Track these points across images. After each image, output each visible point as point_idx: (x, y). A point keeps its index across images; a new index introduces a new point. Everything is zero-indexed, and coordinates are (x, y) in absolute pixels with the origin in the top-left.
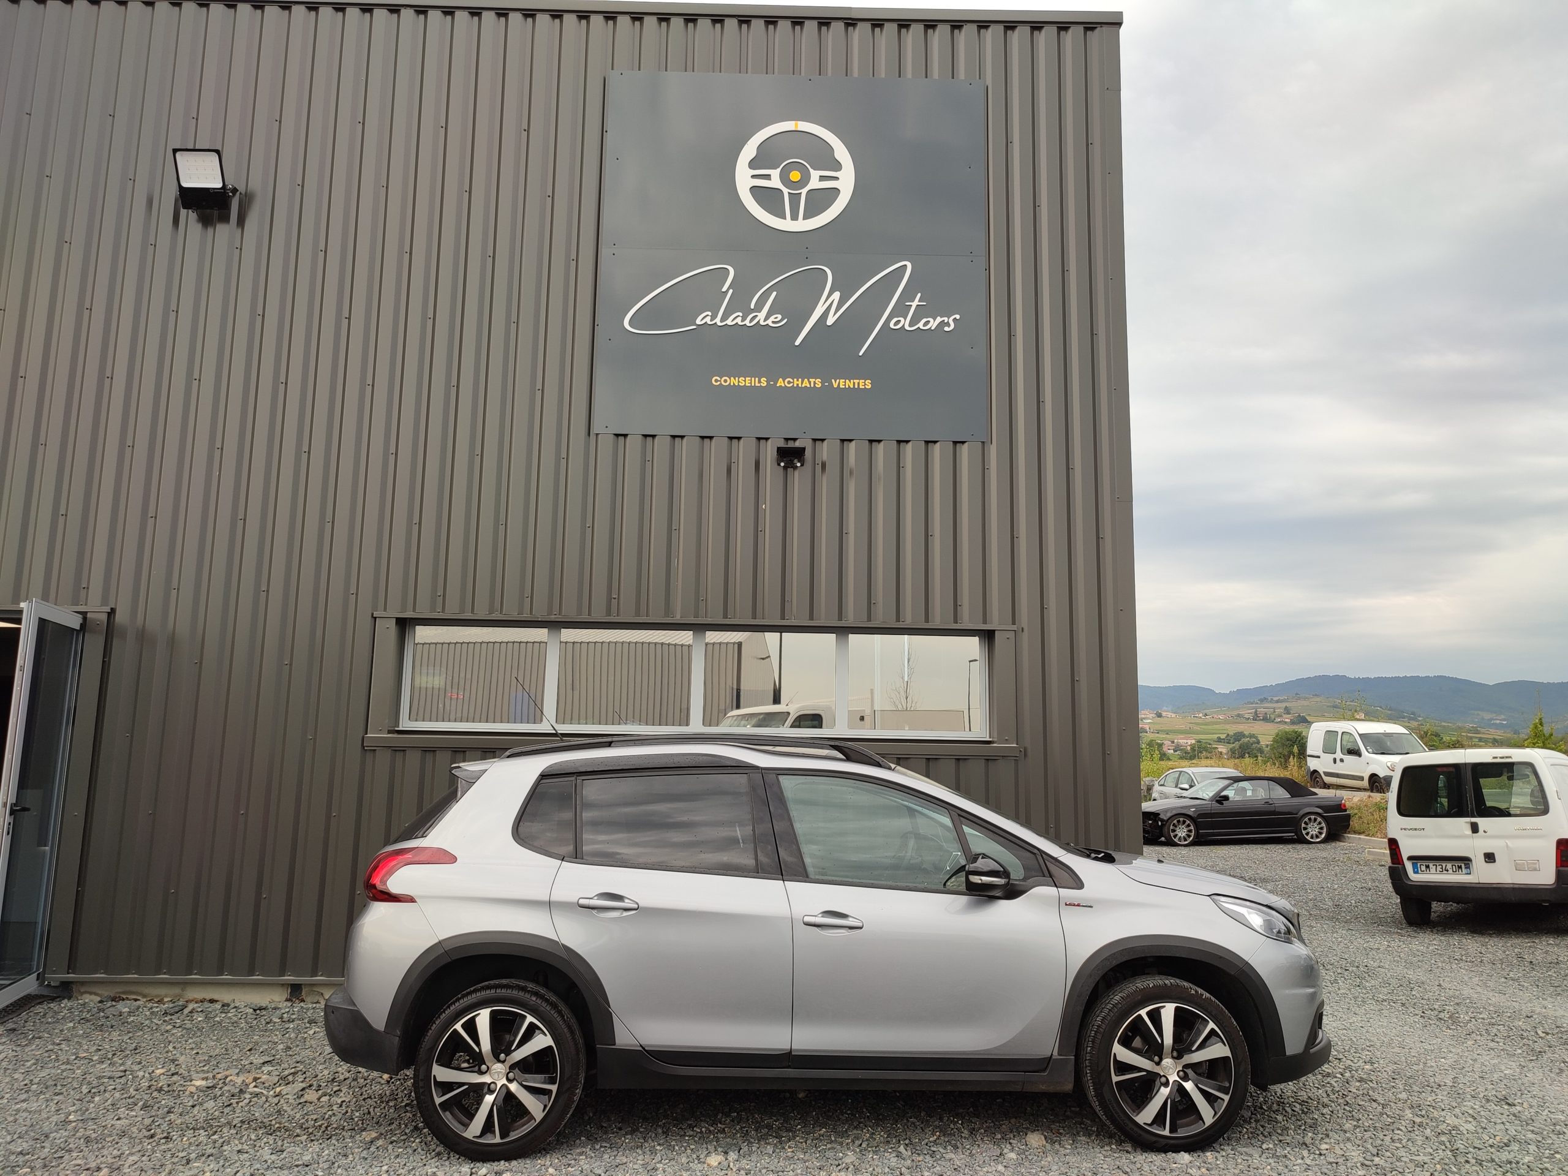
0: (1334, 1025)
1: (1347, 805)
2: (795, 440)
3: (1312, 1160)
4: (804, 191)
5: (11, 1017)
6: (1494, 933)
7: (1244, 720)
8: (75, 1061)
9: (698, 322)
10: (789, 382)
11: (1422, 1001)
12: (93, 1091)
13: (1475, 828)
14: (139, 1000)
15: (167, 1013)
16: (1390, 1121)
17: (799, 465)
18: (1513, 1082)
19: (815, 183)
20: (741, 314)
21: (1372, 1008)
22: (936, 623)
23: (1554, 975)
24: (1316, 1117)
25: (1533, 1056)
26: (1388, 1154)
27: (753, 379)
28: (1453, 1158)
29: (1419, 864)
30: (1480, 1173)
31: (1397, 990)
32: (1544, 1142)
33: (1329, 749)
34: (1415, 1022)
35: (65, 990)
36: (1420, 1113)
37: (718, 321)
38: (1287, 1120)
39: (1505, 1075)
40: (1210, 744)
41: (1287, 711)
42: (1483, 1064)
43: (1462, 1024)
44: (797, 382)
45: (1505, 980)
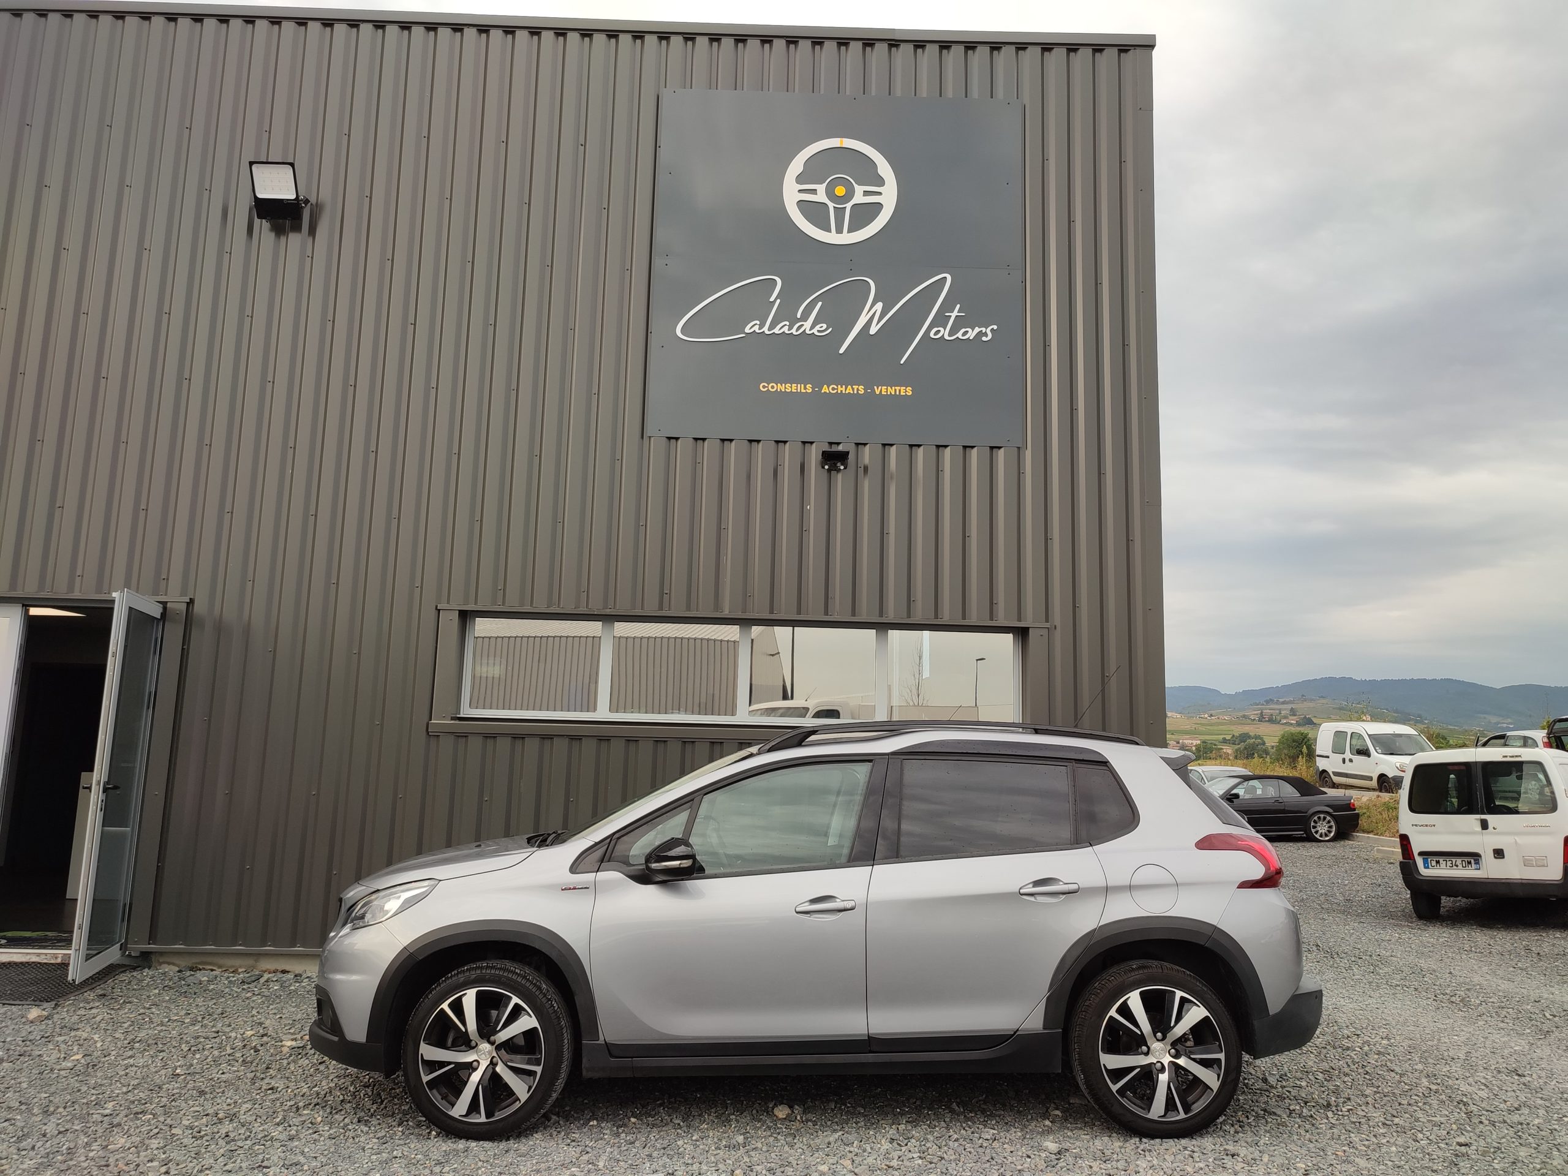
0: (1351, 1006)
1: (1356, 805)
2: (838, 444)
3: (1337, 1120)
4: (849, 206)
5: (98, 983)
6: (1501, 927)
7: (1250, 721)
8: (169, 1023)
9: (747, 330)
10: (833, 389)
11: (1434, 987)
12: (193, 1049)
13: (1484, 825)
14: (215, 970)
15: (244, 982)
16: (1408, 1088)
17: (842, 467)
18: (1522, 1057)
19: (859, 198)
20: (788, 323)
21: (1386, 992)
22: (973, 620)
23: (1560, 965)
24: (1339, 1084)
25: (1541, 1035)
26: (1407, 1115)
27: (799, 385)
28: (1467, 1119)
29: (1429, 860)
30: (1493, 1132)
31: (1410, 977)
32: (1552, 1107)
33: (1338, 749)
34: (1428, 1004)
35: (145, 960)
36: (1436, 1081)
37: (765, 329)
38: (1311, 1087)
39: (1515, 1051)
40: (1215, 745)
41: (1293, 712)
42: (1494, 1041)
43: (1473, 1007)
44: (841, 389)
45: (1514, 969)
